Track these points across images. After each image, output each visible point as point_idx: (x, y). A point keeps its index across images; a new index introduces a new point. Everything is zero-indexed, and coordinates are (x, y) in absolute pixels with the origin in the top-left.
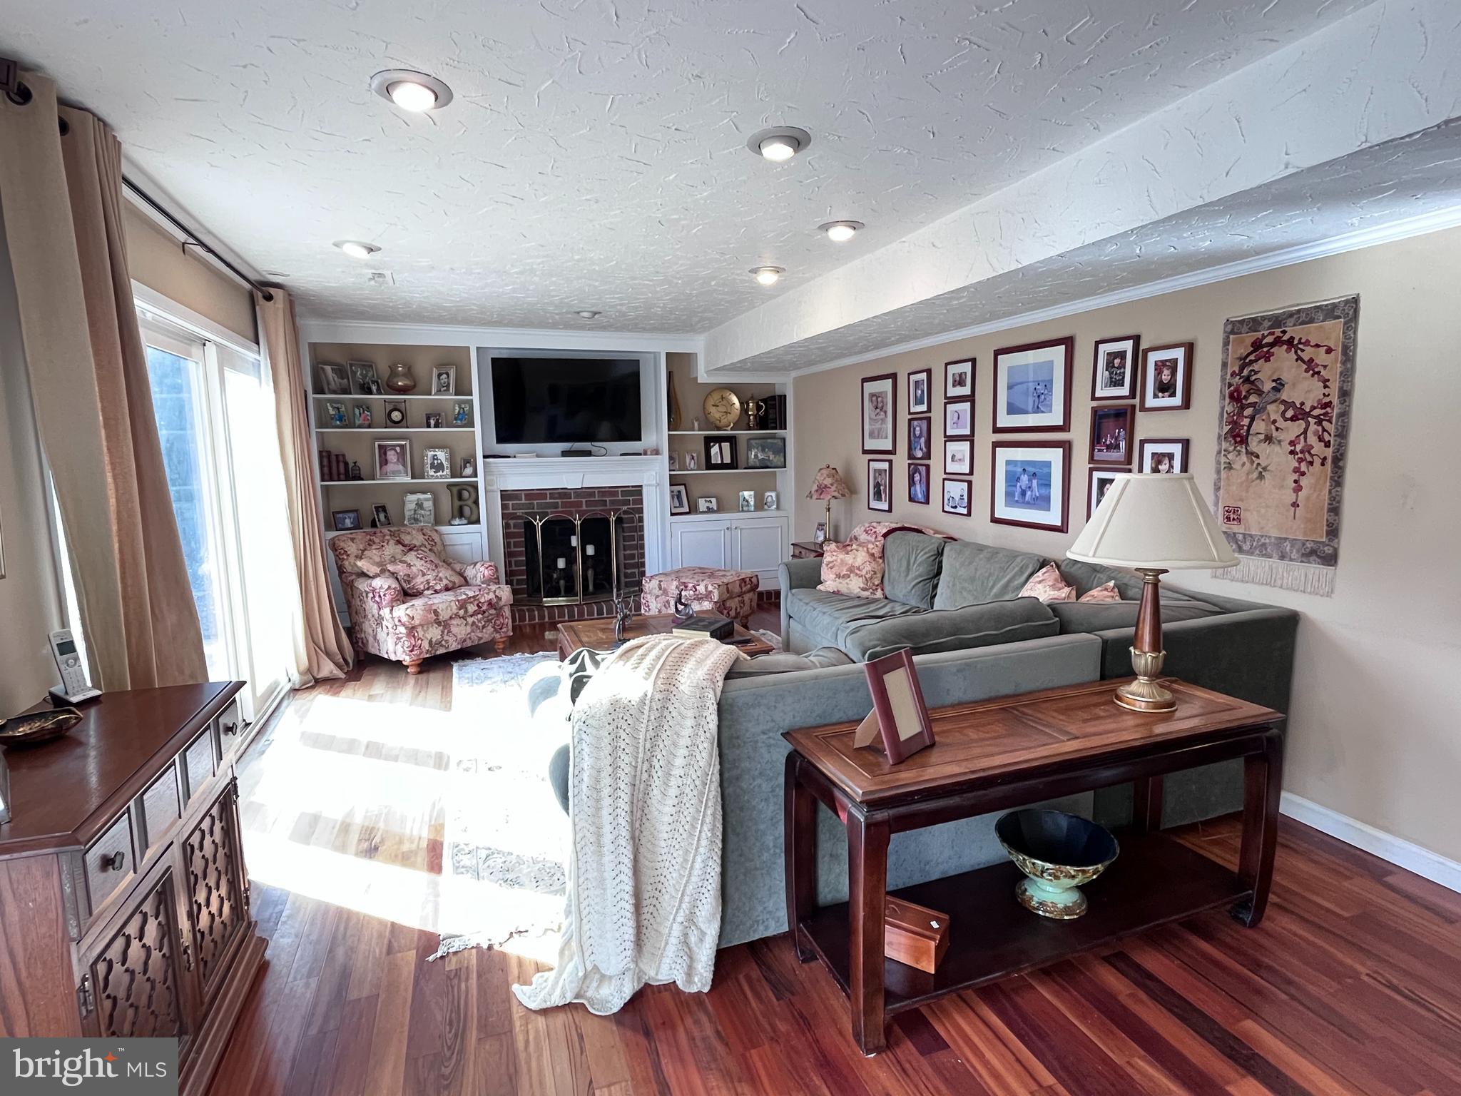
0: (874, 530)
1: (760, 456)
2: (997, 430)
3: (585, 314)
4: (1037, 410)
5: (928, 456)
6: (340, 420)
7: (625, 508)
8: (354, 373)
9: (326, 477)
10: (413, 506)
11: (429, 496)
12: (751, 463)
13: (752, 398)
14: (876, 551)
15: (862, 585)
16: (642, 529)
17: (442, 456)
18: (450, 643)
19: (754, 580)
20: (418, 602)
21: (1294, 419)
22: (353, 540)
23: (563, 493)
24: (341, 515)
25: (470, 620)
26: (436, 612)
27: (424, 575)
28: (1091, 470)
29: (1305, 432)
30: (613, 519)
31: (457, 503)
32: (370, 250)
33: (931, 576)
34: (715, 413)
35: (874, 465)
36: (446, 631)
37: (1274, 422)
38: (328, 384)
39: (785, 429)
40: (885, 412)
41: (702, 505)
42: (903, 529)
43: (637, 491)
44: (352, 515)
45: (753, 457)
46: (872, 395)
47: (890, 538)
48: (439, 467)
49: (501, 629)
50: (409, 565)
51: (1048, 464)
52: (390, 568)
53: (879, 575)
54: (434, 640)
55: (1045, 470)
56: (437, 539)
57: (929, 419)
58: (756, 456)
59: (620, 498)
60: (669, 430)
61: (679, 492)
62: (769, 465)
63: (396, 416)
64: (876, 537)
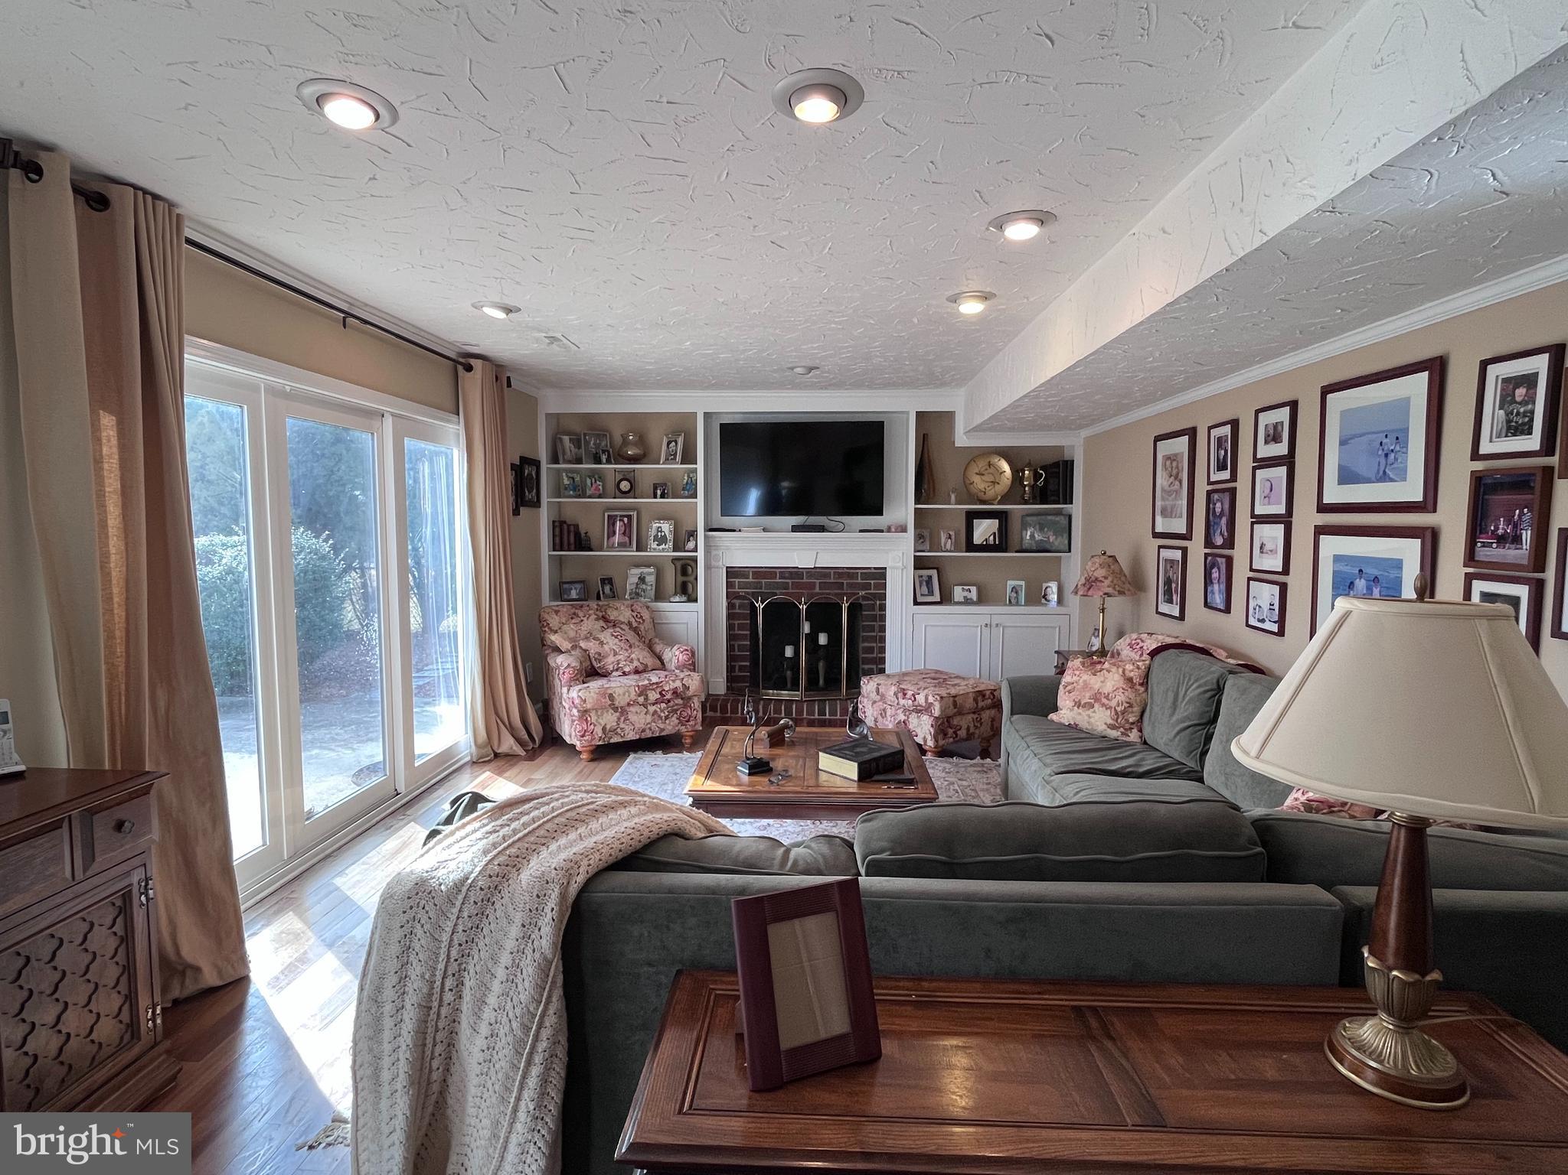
0: (1141, 644)
1: (1038, 537)
2: (1323, 508)
3: (799, 370)
4: (1384, 478)
5: (1230, 543)
6: (574, 490)
7: (862, 593)
8: (587, 443)
9: (557, 547)
10: (636, 580)
11: (652, 570)
12: (1026, 546)
13: (1029, 465)
14: (1136, 675)
15: (1110, 721)
16: (883, 618)
17: (666, 528)
18: (626, 732)
20: (595, 684)
22: (557, 612)
23: (795, 573)
24: (566, 586)
25: (652, 709)
26: (611, 697)
27: (615, 654)
28: (1469, 579)
30: (845, 606)
31: (681, 579)
32: (508, 310)
33: (1204, 721)
34: (979, 483)
35: (1165, 553)
36: (623, 718)
38: (564, 453)
39: (1071, 503)
40: (1181, 482)
41: (958, 593)
42: (1182, 646)
43: (880, 574)
44: (578, 586)
45: (1028, 538)
46: (1168, 458)
47: (1158, 658)
48: (662, 540)
49: (688, 721)
50: (602, 643)
51: (1398, 564)
52: (583, 644)
53: (1137, 709)
54: (608, 727)
55: (1393, 574)
56: (646, 615)
57: (1233, 492)
58: (1032, 536)
59: (859, 581)
60: (916, 503)
61: (930, 577)
62: (1048, 547)
63: (625, 486)
64: (1141, 655)
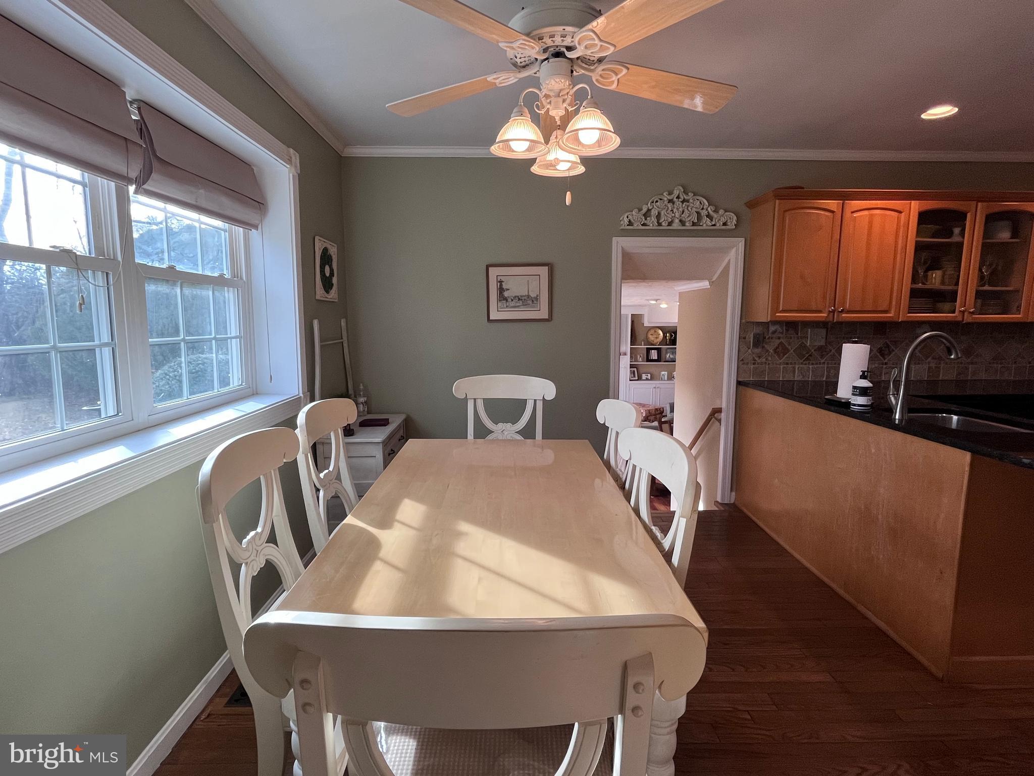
1: (671, 356)
12: (666, 360)
13: (667, 332)
19: (662, 409)
34: (651, 338)
41: (644, 377)
45: (666, 357)
58: (669, 356)
60: (631, 345)
61: (634, 371)
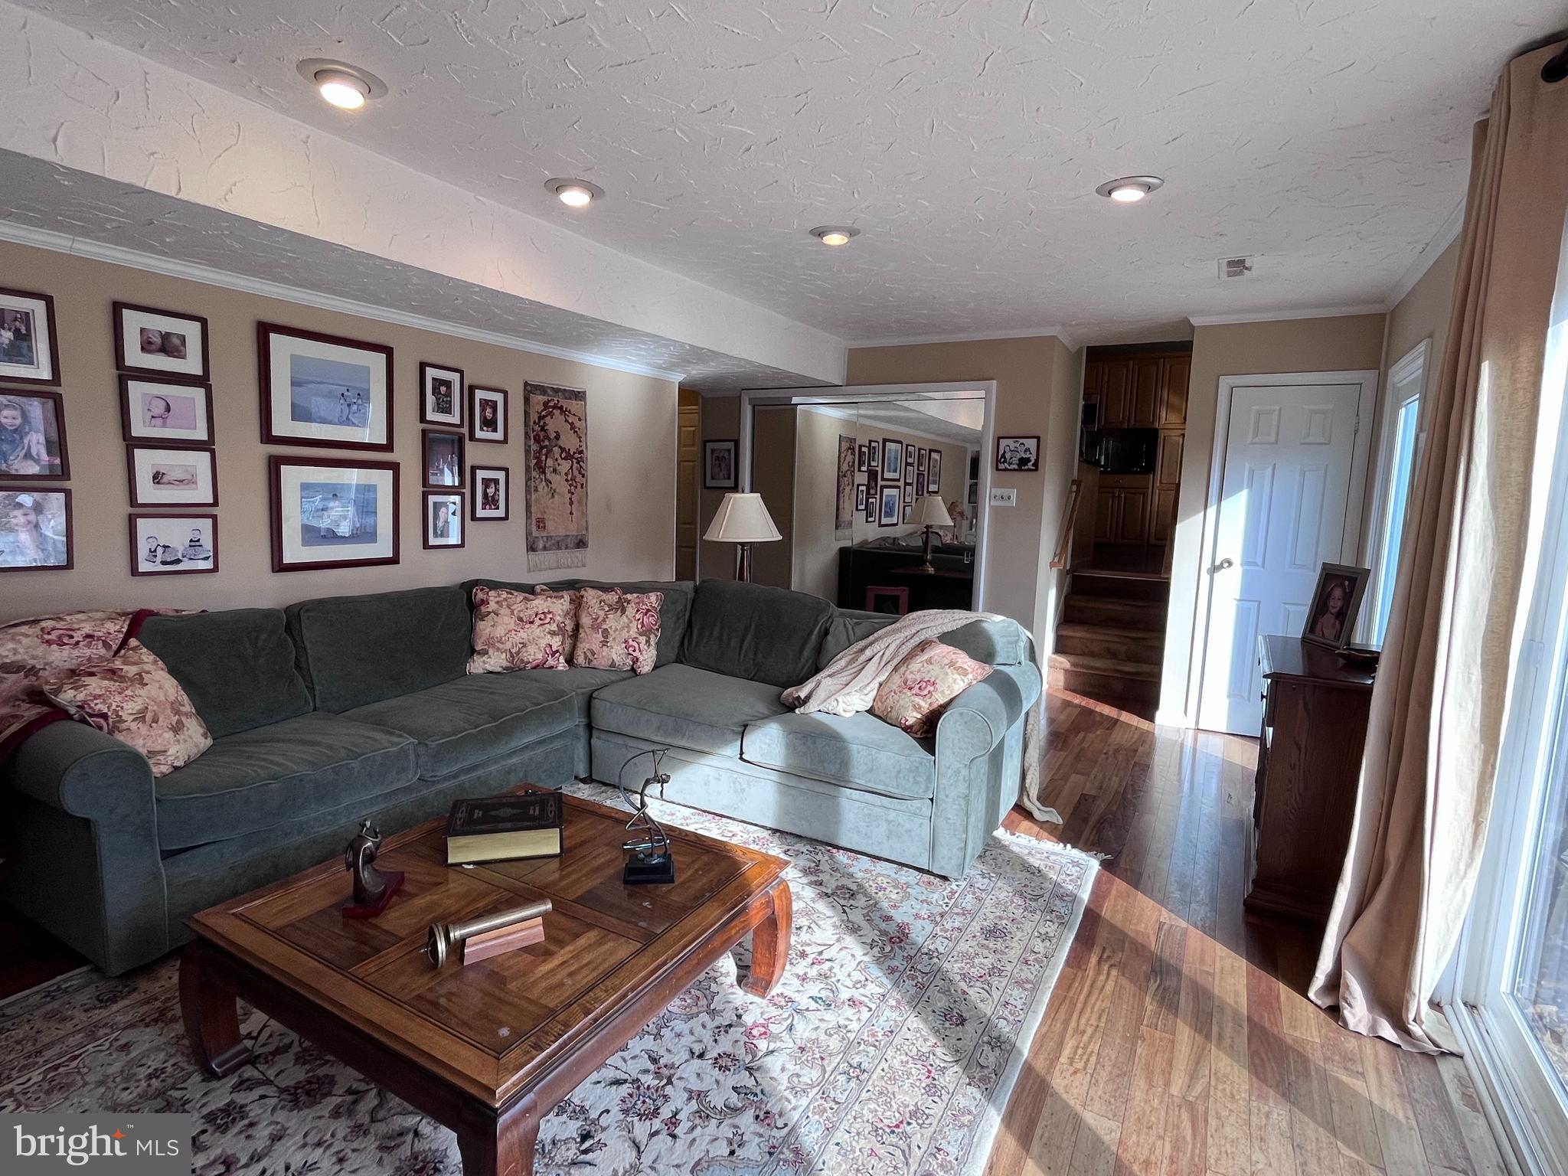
0: (76, 634)
2: (272, 440)
4: (347, 422)
21: (565, 459)
29: (571, 468)
37: (557, 460)
57: (56, 399)
